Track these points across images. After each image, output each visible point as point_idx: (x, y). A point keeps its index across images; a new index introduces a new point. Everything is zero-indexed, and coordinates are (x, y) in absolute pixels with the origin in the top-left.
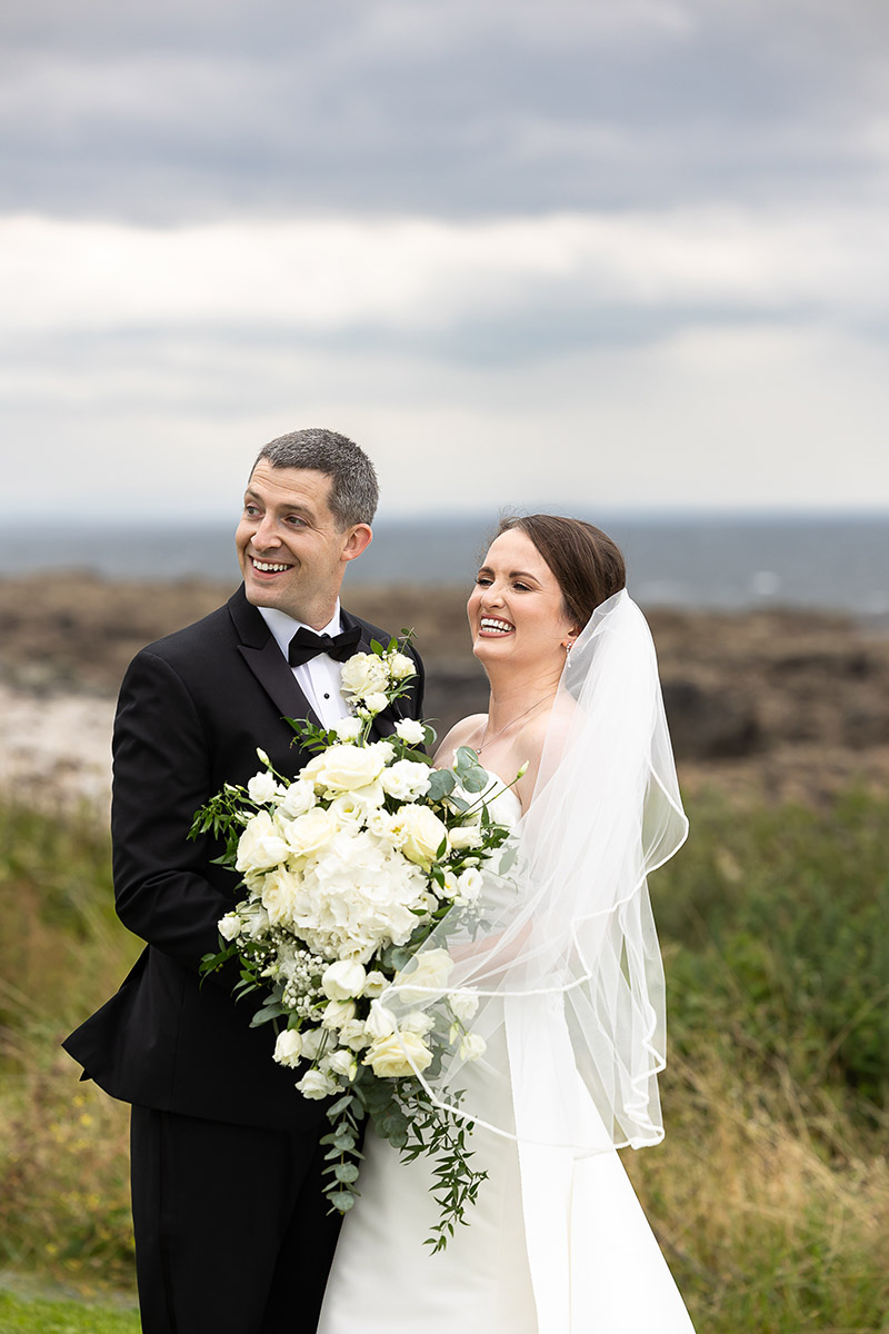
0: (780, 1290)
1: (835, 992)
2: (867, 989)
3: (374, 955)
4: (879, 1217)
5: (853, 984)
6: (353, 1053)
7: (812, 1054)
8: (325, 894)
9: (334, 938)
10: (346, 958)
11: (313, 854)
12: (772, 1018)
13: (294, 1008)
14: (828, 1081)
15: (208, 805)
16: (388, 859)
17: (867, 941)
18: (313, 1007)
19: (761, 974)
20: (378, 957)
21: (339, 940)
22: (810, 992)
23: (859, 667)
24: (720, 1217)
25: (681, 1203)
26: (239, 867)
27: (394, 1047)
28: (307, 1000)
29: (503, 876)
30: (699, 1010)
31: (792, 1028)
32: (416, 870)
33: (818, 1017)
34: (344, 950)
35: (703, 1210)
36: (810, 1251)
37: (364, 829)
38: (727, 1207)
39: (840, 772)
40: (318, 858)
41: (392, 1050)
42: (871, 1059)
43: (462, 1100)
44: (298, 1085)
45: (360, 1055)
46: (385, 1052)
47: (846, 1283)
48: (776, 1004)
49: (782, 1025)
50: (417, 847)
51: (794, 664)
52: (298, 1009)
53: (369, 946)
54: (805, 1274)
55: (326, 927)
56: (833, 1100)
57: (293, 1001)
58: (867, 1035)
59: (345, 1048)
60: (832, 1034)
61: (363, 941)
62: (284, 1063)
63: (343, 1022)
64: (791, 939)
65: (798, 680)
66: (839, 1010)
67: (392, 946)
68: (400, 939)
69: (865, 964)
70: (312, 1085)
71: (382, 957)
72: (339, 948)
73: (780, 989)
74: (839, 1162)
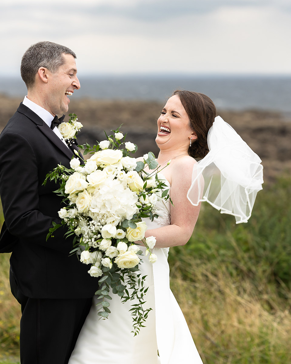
0: (252, 357)
1: (273, 249)
2: (284, 248)
3: (119, 224)
4: (287, 331)
5: (279, 246)
6: (110, 259)
7: (264, 271)
8: (104, 199)
9: (105, 216)
10: (109, 224)
11: (98, 185)
12: (250, 258)
13: (87, 243)
14: (269, 282)
15: (53, 171)
16: (125, 189)
17: (284, 231)
18: (95, 242)
19: (246, 242)
20: (120, 224)
21: (107, 217)
22: (265, 249)
23: (283, 132)
24: (230, 331)
25: (215, 326)
26: (66, 192)
27: (127, 256)
28: (93, 240)
29: (163, 198)
30: (224, 255)
31: (258, 262)
32: (135, 193)
33: (267, 258)
34: (109, 220)
35: (223, 328)
36: (263, 343)
37: (116, 178)
38: (232, 326)
39: (276, 169)
40: (100, 187)
41: (127, 257)
42: (286, 274)
43: (145, 280)
44: (89, 272)
45: (113, 260)
46: (123, 257)
47: (277, 355)
48: (252, 253)
49: (253, 261)
50: (135, 185)
51: (260, 130)
52: (89, 243)
53: (118, 220)
54: (261, 351)
55: (103, 212)
56: (271, 288)
57: (87, 240)
58: (284, 265)
59: (107, 257)
60: (271, 264)
61: (117, 217)
62: (84, 262)
63: (108, 247)
64: (257, 230)
65: (261, 136)
66: (274, 256)
67: (126, 220)
68: (129, 218)
69: (284, 239)
70: (94, 272)
71: (121, 224)
72: (107, 220)
73: (253, 248)
74: (273, 311)
